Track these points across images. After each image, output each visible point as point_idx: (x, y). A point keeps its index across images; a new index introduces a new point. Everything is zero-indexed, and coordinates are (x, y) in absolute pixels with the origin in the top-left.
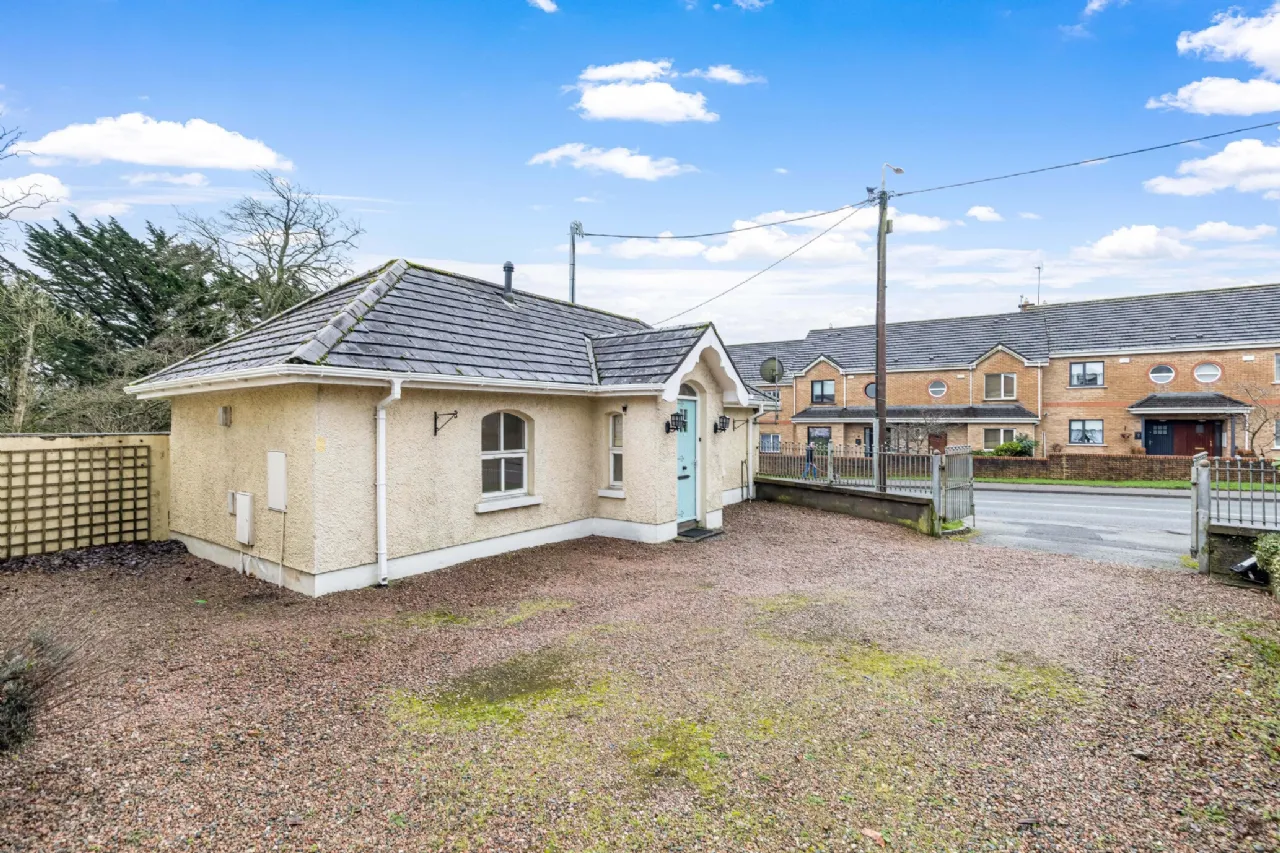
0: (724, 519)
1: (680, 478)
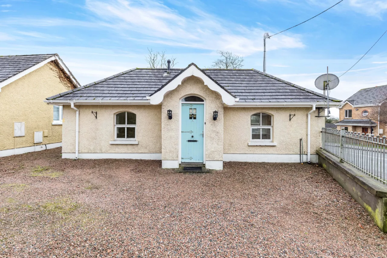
0: (224, 166)
1: (189, 141)
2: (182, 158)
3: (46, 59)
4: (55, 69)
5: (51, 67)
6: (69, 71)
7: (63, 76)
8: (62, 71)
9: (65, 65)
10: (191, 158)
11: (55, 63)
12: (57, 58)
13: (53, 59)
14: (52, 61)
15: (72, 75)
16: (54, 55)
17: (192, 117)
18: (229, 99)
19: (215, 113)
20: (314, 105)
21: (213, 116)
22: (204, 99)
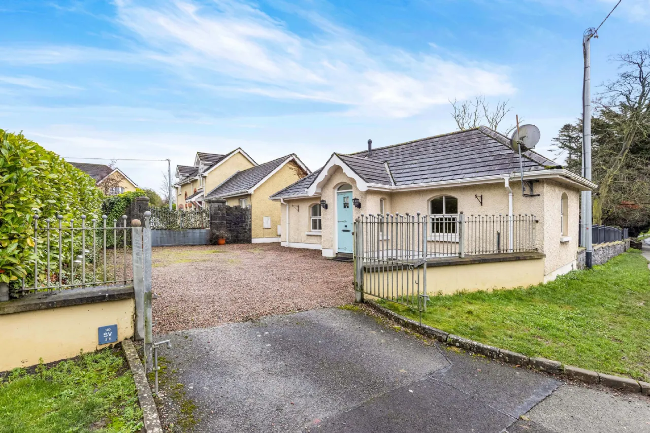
1: (344, 231)
2: (339, 248)
3: (285, 160)
4: (294, 168)
5: (291, 166)
6: (306, 167)
7: (301, 173)
8: (300, 167)
9: (301, 162)
10: (345, 249)
11: (293, 161)
12: (294, 157)
13: (291, 159)
14: (290, 161)
15: (309, 170)
16: (291, 155)
17: (346, 206)
18: (362, 185)
19: (355, 200)
20: (506, 178)
21: (355, 203)
22: (351, 187)
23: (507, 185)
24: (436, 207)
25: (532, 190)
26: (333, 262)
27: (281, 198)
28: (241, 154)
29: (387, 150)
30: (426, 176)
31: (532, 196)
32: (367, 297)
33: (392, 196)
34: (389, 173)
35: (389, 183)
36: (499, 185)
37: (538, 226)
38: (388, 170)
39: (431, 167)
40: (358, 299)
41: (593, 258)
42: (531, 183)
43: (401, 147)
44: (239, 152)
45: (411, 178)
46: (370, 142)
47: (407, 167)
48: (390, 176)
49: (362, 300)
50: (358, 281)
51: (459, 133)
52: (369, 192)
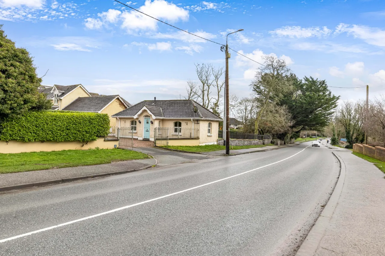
1: (146, 131)
2: (144, 137)
3: (114, 98)
4: (118, 101)
5: (116, 101)
10: (147, 137)
12: (119, 97)
13: (117, 97)
14: (117, 98)
16: (117, 95)
17: (147, 123)
18: (154, 117)
19: (151, 121)
20: (192, 118)
21: (151, 122)
22: (150, 117)
23: (192, 120)
24: (176, 124)
25: (198, 122)
26: (142, 141)
27: (118, 117)
28: (81, 88)
29: (162, 102)
30: (173, 115)
31: (198, 123)
32: (157, 145)
33: (163, 120)
34: (162, 112)
35: (162, 116)
36: (190, 120)
37: (199, 131)
38: (162, 111)
39: (175, 112)
40: (155, 145)
41: (230, 143)
42: (198, 120)
43: (167, 102)
44: (80, 87)
45: (168, 115)
46: (155, 98)
47: (168, 111)
48: (162, 113)
49: (156, 146)
50: (155, 142)
51: (185, 100)
52: (156, 119)
